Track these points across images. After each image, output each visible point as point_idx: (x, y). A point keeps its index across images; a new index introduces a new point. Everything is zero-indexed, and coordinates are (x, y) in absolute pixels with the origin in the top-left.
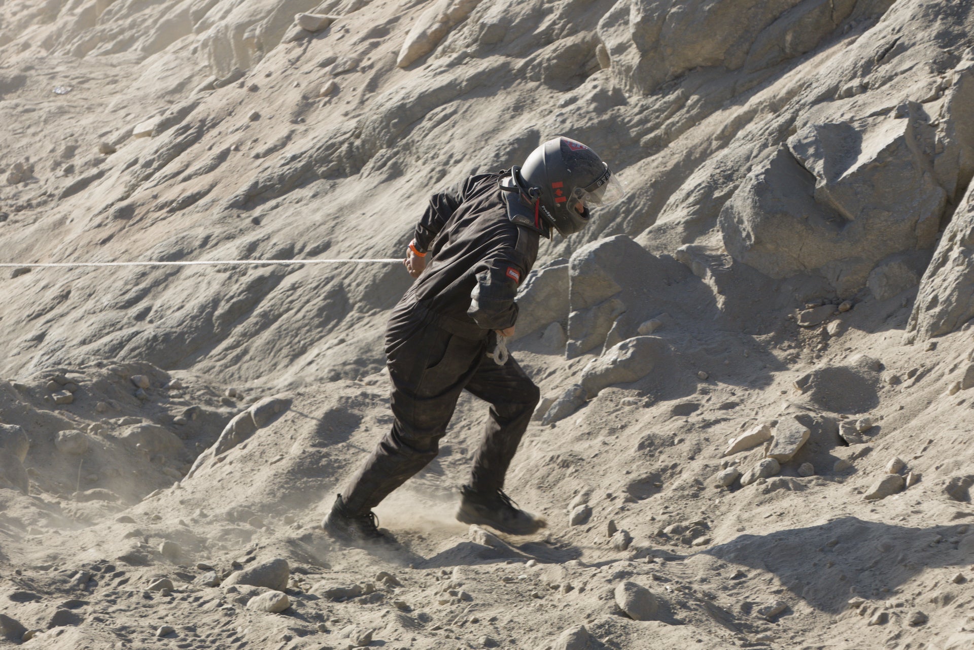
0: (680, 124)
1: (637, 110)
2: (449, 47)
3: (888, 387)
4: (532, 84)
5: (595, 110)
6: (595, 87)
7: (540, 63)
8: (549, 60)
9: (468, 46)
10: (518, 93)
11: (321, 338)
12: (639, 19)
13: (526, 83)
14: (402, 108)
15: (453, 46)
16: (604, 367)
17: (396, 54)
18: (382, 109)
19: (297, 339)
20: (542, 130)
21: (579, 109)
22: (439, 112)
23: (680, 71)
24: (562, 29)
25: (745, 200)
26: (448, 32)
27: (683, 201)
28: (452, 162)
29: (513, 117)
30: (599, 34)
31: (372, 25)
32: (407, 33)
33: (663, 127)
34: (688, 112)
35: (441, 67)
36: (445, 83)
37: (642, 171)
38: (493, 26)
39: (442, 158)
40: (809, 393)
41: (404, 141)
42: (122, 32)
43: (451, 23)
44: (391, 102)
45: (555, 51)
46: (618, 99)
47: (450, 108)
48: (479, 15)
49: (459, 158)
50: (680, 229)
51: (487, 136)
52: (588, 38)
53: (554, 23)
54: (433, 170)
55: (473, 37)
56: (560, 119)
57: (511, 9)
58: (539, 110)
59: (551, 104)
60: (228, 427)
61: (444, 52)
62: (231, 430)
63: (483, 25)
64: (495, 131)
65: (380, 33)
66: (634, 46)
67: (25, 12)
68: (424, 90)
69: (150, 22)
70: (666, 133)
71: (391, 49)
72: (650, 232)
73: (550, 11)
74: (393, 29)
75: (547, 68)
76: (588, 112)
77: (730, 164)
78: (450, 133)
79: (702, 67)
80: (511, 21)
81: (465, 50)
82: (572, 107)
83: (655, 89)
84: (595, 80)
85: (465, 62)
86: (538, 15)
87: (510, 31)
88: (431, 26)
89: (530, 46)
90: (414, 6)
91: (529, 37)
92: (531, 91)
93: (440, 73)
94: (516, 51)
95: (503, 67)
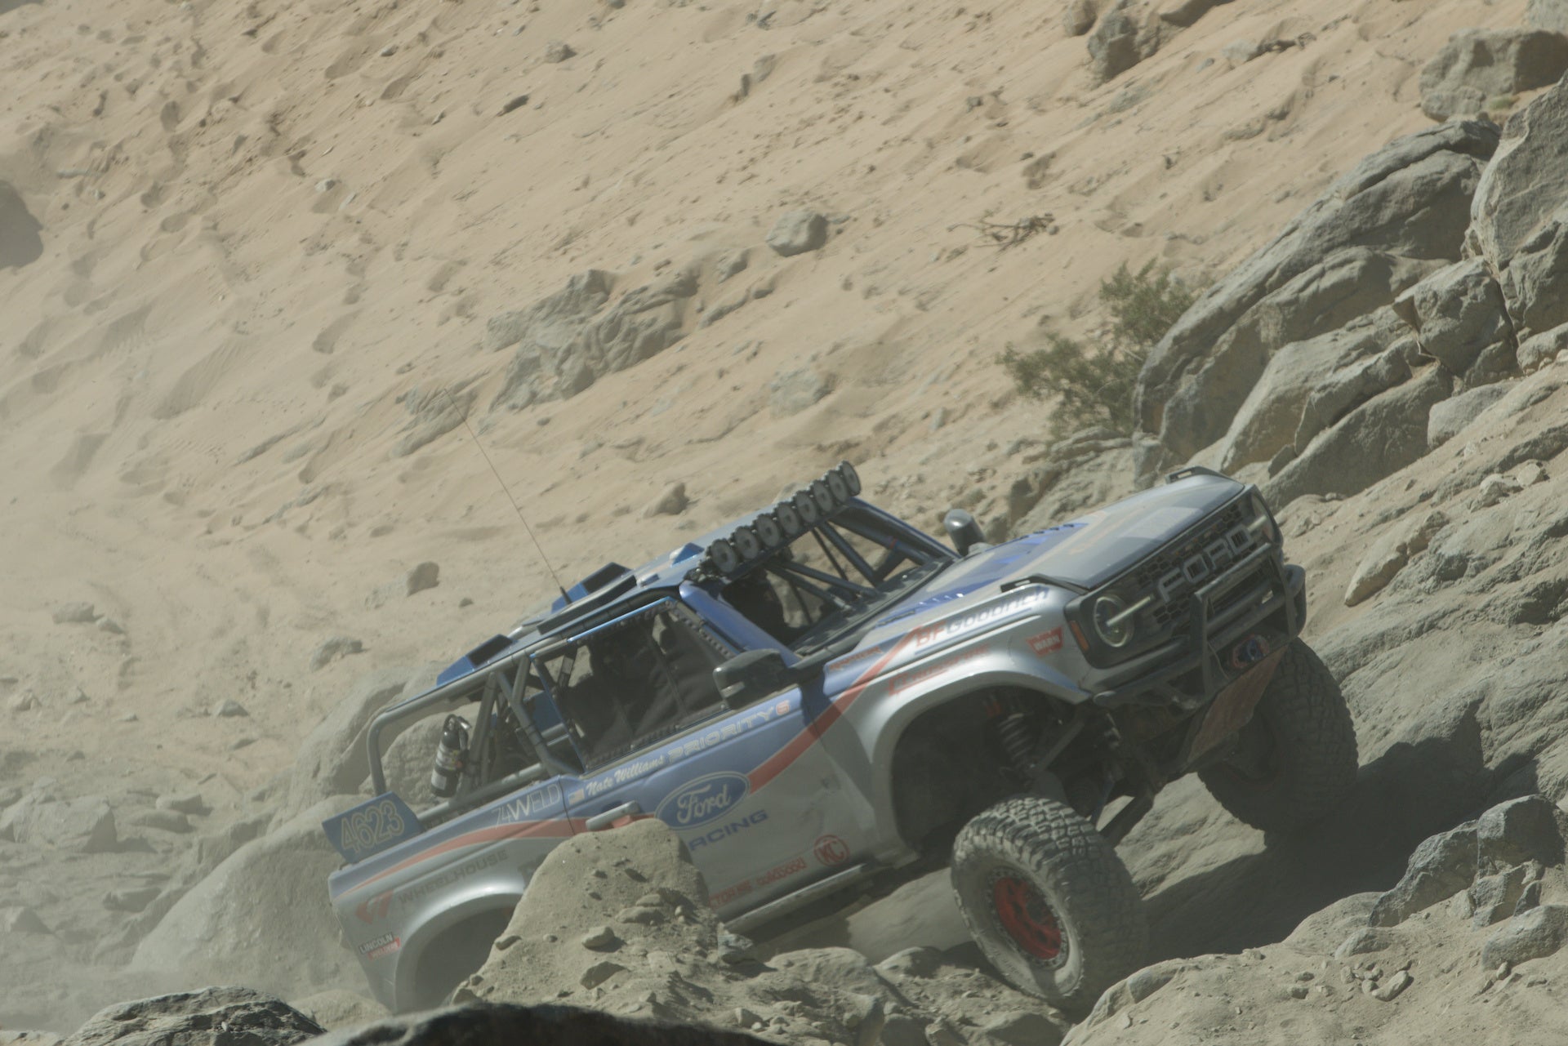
2: (1402, 582)
4: (1496, 628)
5: (1561, 658)
6: (1562, 632)
7: (1504, 604)
8: (1515, 598)
9: (1422, 581)
10: (1478, 638)
13: (1488, 626)
14: (1341, 655)
15: (1406, 581)
17: (1343, 588)
20: (1498, 682)
21: (1543, 657)
22: (1383, 656)
24: (1533, 563)
26: (1405, 564)
28: (1395, 719)
29: (1468, 667)
31: (1317, 554)
32: (1358, 564)
35: (1389, 605)
36: (1392, 625)
38: (1450, 561)
39: (1386, 714)
43: (1406, 553)
44: (1330, 646)
45: (1523, 589)
47: (1397, 653)
48: (1437, 544)
49: (1403, 714)
51: (1438, 689)
52: (1562, 575)
53: (1523, 555)
54: (1374, 727)
55: (1430, 570)
56: (1520, 669)
57: (1473, 538)
58: (1499, 660)
59: (1515, 651)
60: (1102, 999)
61: (1395, 589)
62: (1105, 1003)
63: (1441, 556)
64: (1449, 683)
65: (1327, 562)
68: (1366, 633)
71: (1338, 582)
73: (1520, 539)
74: (1342, 559)
75: (1513, 609)
76: (1552, 662)
78: (1395, 684)
80: (1470, 553)
81: (1418, 586)
82: (1535, 655)
84: (1564, 624)
85: (1418, 598)
86: (1507, 543)
87: (1471, 565)
88: (1385, 556)
89: (1494, 582)
90: (1368, 531)
91: (1492, 571)
92: (1492, 636)
93: (1388, 613)
94: (1478, 587)
95: (1460, 606)
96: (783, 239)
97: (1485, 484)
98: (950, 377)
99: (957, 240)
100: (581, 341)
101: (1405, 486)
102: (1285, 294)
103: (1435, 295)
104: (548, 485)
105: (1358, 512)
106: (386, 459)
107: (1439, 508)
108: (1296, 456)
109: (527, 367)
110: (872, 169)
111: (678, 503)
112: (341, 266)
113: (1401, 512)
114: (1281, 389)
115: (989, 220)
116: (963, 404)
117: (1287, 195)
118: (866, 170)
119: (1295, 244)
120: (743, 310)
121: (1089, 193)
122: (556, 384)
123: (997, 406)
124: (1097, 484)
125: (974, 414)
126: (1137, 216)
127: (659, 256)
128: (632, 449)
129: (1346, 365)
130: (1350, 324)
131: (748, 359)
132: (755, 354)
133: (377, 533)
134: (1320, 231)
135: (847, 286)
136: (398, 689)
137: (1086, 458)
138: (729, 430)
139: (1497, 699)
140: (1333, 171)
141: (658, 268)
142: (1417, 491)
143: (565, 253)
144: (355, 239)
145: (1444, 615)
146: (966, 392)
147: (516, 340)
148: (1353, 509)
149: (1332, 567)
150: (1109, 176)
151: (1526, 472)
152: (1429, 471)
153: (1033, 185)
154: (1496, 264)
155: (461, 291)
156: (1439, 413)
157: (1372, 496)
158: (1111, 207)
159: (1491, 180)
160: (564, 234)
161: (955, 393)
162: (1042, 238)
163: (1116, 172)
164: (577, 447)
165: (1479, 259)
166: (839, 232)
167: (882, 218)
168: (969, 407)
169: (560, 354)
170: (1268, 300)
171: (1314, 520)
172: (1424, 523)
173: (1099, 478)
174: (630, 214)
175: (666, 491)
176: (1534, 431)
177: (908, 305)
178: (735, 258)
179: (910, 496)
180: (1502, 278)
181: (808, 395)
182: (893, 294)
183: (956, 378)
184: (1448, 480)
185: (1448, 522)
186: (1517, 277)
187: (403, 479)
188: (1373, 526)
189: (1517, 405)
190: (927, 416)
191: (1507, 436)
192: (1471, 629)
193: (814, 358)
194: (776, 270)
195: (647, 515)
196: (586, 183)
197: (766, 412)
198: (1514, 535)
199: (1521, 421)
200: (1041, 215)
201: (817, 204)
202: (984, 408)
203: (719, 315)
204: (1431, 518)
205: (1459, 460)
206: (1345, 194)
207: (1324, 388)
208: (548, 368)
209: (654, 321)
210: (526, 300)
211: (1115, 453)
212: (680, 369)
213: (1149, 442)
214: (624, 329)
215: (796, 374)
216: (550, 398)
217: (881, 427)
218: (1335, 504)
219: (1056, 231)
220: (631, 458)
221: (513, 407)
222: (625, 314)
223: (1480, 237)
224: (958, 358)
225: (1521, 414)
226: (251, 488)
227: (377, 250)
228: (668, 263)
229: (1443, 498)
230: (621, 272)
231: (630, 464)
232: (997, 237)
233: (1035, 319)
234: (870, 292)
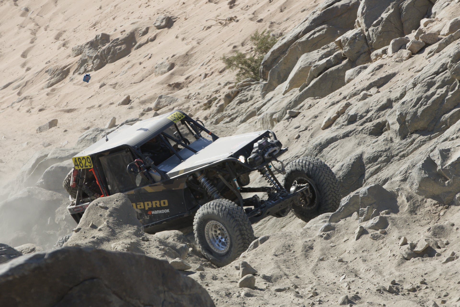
0: (412, 149)
1: (398, 145)
2: (338, 122)
3: (455, 231)
4: (365, 135)
5: (384, 144)
6: (384, 137)
7: (367, 129)
8: (371, 127)
9: (344, 122)
10: (360, 139)
11: (290, 222)
12: (399, 114)
13: (363, 135)
14: (320, 144)
15: (339, 122)
16: (369, 225)
17: (321, 125)
18: (314, 144)
19: (283, 222)
20: (366, 151)
21: (378, 144)
22: (333, 145)
23: (413, 131)
24: (375, 117)
25: (416, 173)
26: (339, 117)
27: (399, 174)
28: (336, 162)
29: (357, 147)
30: (387, 119)
31: (313, 115)
32: (325, 117)
33: (406, 150)
34: (414, 145)
35: (334, 129)
36: (335, 135)
37: (398, 165)
38: (352, 115)
39: (333, 161)
40: (431, 232)
41: (321, 155)
42: (232, 115)
43: (339, 114)
44: (317, 141)
45: (373, 124)
46: (391, 140)
47: (336, 143)
48: (348, 111)
49: (338, 161)
50: (398, 182)
51: (348, 154)
52: (384, 120)
53: (373, 115)
54: (330, 165)
55: (346, 119)
56: (372, 147)
57: (358, 109)
58: (366, 145)
59: (370, 142)
60: (251, 244)
61: (336, 124)
62: (252, 246)
63: (349, 115)
64: (352, 152)
65: (316, 117)
66: (398, 123)
67: (199, 105)
68: (328, 137)
69: (244, 111)
70: (407, 153)
71: (320, 123)
72: (388, 184)
73: (372, 110)
74: (321, 116)
75: (370, 130)
76: (381, 145)
77: (415, 162)
78: (336, 152)
79: (420, 130)
80: (358, 114)
81: (343, 124)
82: (376, 143)
83: (404, 137)
84: (385, 134)
85: (343, 127)
86: (368, 112)
87: (358, 117)
88: (333, 115)
89: (365, 122)
90: (328, 108)
91: (364, 119)
92: (364, 138)
93: (334, 132)
94: (360, 124)
95: (355, 129)
96: (158, 24)
97: (362, 94)
98: (207, 64)
99: (208, 24)
100: (99, 54)
101: (339, 95)
102: (304, 39)
103: (347, 39)
104: (90, 96)
105: (325, 102)
106: (43, 89)
107: (348, 101)
108: (307, 86)
109: (83, 62)
110: (184, 3)
111: (127, 101)
112: (29, 32)
113: (338, 102)
114: (303, 66)
115: (218, 18)
116: (211, 72)
117: (304, 10)
118: (182, 3)
119: (307, 24)
120: (146, 45)
121: (247, 10)
122: (92, 67)
123: (221, 72)
124: (249, 95)
125: (214, 75)
126: (260, 17)
127: (122, 29)
128: (114, 86)
129: (321, 60)
130: (322, 47)
131: (148, 59)
132: (150, 58)
133: (40, 110)
134: (314, 20)
135: (177, 37)
136: (46, 156)
137: (246, 87)
138: (143, 80)
139: (365, 156)
140: (317, 3)
141: (122, 32)
142: (342, 96)
143: (94, 28)
144: (33, 24)
145: (351, 132)
146: (211, 69)
147: (81, 54)
148: (324, 102)
149: (318, 118)
150: (253, 5)
151: (373, 90)
152: (346, 90)
153: (231, 8)
154: (365, 30)
155: (64, 40)
156: (349, 73)
157: (329, 98)
158: (253, 14)
159: (363, 5)
160: (94, 23)
161: (209, 68)
162: (234, 23)
163: (255, 4)
164: (99, 85)
165: (360, 28)
166: (175, 22)
167: (187, 17)
168: (212, 73)
169: (93, 58)
170: (299, 41)
171: (312, 105)
172: (344, 105)
173: (250, 93)
174: (113, 17)
175: (125, 97)
176: (376, 78)
177: (194, 43)
178: (144, 29)
179: (195, 99)
180: (366, 34)
181: (166, 69)
182: (190, 39)
183: (208, 64)
184: (351, 93)
185: (351, 105)
186: (371, 33)
187: (48, 95)
188: (330, 106)
189: (371, 71)
190: (200, 75)
191: (368, 80)
192: (357, 136)
193: (167, 59)
194: (156, 33)
195: (119, 105)
196: (100, 8)
197: (154, 74)
198: (370, 108)
199: (372, 75)
200: (233, 16)
201: (168, 13)
202: (216, 73)
203: (140, 46)
204: (346, 104)
205: (354, 87)
206: (321, 9)
207: (315, 66)
208: (90, 62)
209: (120, 48)
210: (83, 42)
211: (255, 85)
212: (128, 62)
213: (265, 82)
214: (112, 50)
215: (162, 64)
216: (91, 71)
217: (187, 78)
218: (318, 100)
219: (238, 21)
220: (114, 88)
221: (80, 74)
222: (113, 46)
223: (360, 22)
224: (209, 58)
225: (372, 73)
226: (3, 97)
227: (39, 28)
228: (124, 31)
229: (350, 98)
230: (110, 34)
231: (114, 90)
232: (220, 23)
233: (232, 47)
234: (183, 39)
